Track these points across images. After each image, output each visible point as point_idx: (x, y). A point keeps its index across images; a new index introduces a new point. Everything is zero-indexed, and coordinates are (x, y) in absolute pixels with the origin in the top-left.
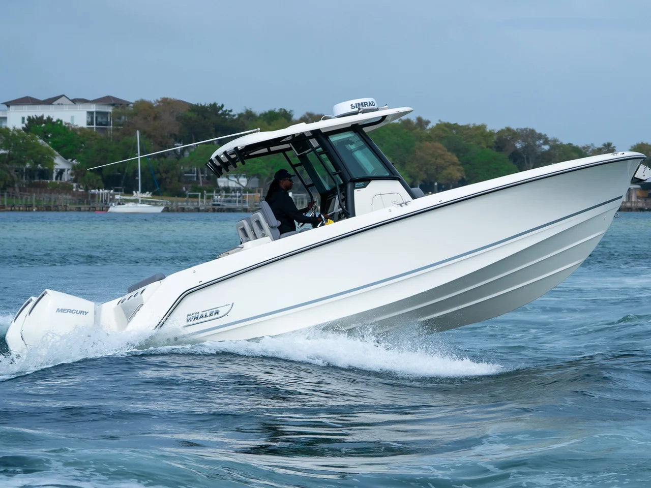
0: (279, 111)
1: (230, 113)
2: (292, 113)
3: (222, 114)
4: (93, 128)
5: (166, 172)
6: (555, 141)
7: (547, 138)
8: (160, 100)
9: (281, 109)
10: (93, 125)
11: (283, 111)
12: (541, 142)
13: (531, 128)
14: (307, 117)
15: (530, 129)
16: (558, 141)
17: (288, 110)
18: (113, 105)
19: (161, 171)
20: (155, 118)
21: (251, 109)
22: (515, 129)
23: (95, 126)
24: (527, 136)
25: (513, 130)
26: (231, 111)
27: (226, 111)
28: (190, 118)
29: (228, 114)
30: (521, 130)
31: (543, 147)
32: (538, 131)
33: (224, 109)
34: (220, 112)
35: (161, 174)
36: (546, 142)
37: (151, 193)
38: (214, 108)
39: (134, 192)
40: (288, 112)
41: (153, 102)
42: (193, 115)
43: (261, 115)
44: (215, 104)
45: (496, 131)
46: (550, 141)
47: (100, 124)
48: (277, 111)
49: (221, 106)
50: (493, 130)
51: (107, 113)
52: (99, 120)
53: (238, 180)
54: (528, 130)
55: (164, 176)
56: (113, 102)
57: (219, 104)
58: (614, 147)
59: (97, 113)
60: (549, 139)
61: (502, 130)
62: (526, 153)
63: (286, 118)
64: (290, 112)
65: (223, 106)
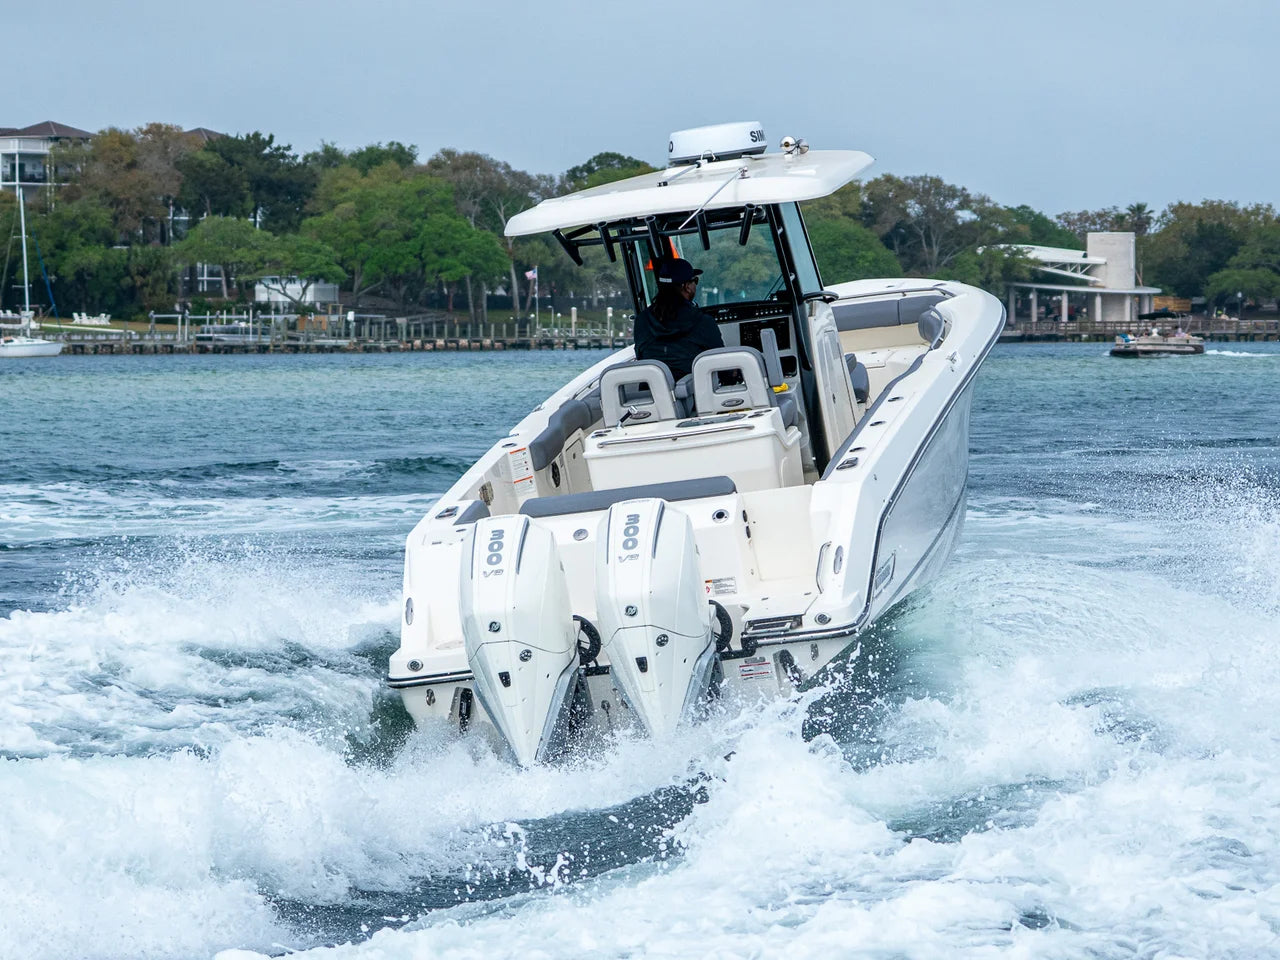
0: (387, 148)
1: (287, 153)
2: (416, 151)
3: (271, 155)
4: (14, 187)
5: (144, 273)
6: (983, 200)
7: (968, 195)
8: (145, 128)
9: (392, 144)
10: (14, 181)
11: (395, 147)
12: (956, 202)
13: (934, 176)
14: (443, 158)
15: (931, 179)
16: (989, 201)
17: (407, 145)
18: (56, 139)
19: (133, 269)
20: (132, 165)
21: (333, 144)
22: (902, 178)
23: (17, 183)
24: (927, 192)
25: (898, 180)
26: (289, 148)
27: (278, 149)
28: (201, 165)
29: (283, 156)
30: (913, 179)
31: (959, 213)
32: (947, 182)
33: (274, 145)
34: (267, 151)
35: (132, 278)
36: (965, 204)
37: (109, 316)
38: (256, 143)
39: (75, 315)
40: (407, 150)
41: (132, 132)
42: (212, 159)
43: (351, 155)
44: (257, 135)
45: (863, 184)
46: (972, 201)
47: (32, 178)
48: (384, 146)
49: (267, 139)
50: (857, 181)
51: (39, 157)
52: (29, 170)
53: (284, 288)
54: (928, 179)
55: (139, 280)
56: (55, 134)
57: (265, 136)
58: (1151, 212)
59: (22, 156)
60: (972, 197)
61: (876, 180)
62: (923, 227)
63: (400, 161)
64: (409, 149)
65: (271, 137)
